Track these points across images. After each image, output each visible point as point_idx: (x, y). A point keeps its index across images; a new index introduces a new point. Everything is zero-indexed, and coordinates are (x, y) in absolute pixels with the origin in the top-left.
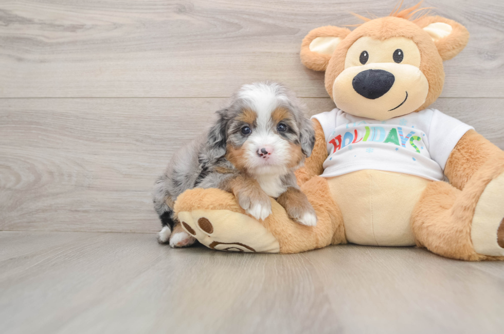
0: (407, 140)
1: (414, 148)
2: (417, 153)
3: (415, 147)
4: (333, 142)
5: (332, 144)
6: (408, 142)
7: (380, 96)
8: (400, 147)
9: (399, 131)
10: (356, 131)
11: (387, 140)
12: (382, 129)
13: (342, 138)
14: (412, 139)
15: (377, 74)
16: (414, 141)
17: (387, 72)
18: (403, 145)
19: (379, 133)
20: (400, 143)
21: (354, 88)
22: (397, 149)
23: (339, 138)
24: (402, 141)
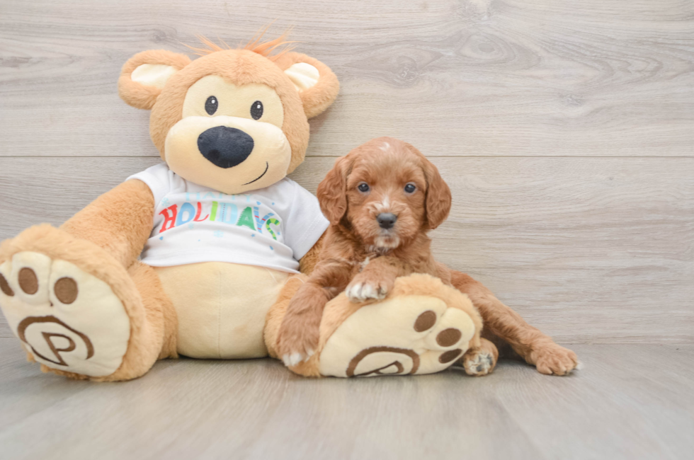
0: (263, 223)
1: (270, 234)
2: (274, 240)
3: (272, 232)
4: (164, 212)
5: (162, 216)
6: (264, 226)
7: (235, 165)
8: (256, 232)
9: (255, 211)
10: (199, 204)
11: (240, 223)
12: (234, 206)
13: (178, 210)
14: (269, 222)
15: (233, 135)
16: (270, 224)
17: (245, 134)
18: (259, 229)
19: (228, 211)
20: (256, 227)
21: (200, 149)
22: (253, 235)
23: (174, 208)
24: (258, 225)
